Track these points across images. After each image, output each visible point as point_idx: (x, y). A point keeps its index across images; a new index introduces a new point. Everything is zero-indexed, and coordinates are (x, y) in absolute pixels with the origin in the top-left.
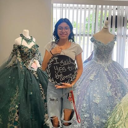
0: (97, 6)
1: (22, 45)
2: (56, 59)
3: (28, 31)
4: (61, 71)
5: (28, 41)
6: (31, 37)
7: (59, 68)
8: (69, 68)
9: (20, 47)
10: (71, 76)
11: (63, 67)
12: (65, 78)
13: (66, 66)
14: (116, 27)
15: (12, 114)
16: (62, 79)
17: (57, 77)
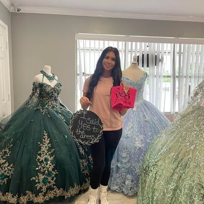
0: (127, 43)
1: (44, 82)
2: (85, 113)
3: (50, 67)
4: (85, 128)
5: (50, 78)
6: (53, 74)
7: (84, 124)
8: (94, 128)
9: (41, 86)
10: (93, 138)
11: (88, 124)
12: (86, 137)
13: (92, 126)
14: (148, 66)
15: (45, 163)
16: (82, 137)
17: (78, 133)
